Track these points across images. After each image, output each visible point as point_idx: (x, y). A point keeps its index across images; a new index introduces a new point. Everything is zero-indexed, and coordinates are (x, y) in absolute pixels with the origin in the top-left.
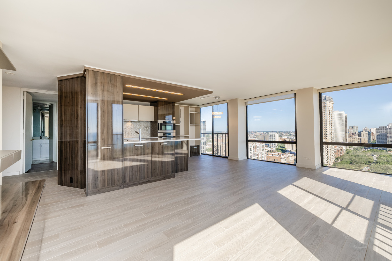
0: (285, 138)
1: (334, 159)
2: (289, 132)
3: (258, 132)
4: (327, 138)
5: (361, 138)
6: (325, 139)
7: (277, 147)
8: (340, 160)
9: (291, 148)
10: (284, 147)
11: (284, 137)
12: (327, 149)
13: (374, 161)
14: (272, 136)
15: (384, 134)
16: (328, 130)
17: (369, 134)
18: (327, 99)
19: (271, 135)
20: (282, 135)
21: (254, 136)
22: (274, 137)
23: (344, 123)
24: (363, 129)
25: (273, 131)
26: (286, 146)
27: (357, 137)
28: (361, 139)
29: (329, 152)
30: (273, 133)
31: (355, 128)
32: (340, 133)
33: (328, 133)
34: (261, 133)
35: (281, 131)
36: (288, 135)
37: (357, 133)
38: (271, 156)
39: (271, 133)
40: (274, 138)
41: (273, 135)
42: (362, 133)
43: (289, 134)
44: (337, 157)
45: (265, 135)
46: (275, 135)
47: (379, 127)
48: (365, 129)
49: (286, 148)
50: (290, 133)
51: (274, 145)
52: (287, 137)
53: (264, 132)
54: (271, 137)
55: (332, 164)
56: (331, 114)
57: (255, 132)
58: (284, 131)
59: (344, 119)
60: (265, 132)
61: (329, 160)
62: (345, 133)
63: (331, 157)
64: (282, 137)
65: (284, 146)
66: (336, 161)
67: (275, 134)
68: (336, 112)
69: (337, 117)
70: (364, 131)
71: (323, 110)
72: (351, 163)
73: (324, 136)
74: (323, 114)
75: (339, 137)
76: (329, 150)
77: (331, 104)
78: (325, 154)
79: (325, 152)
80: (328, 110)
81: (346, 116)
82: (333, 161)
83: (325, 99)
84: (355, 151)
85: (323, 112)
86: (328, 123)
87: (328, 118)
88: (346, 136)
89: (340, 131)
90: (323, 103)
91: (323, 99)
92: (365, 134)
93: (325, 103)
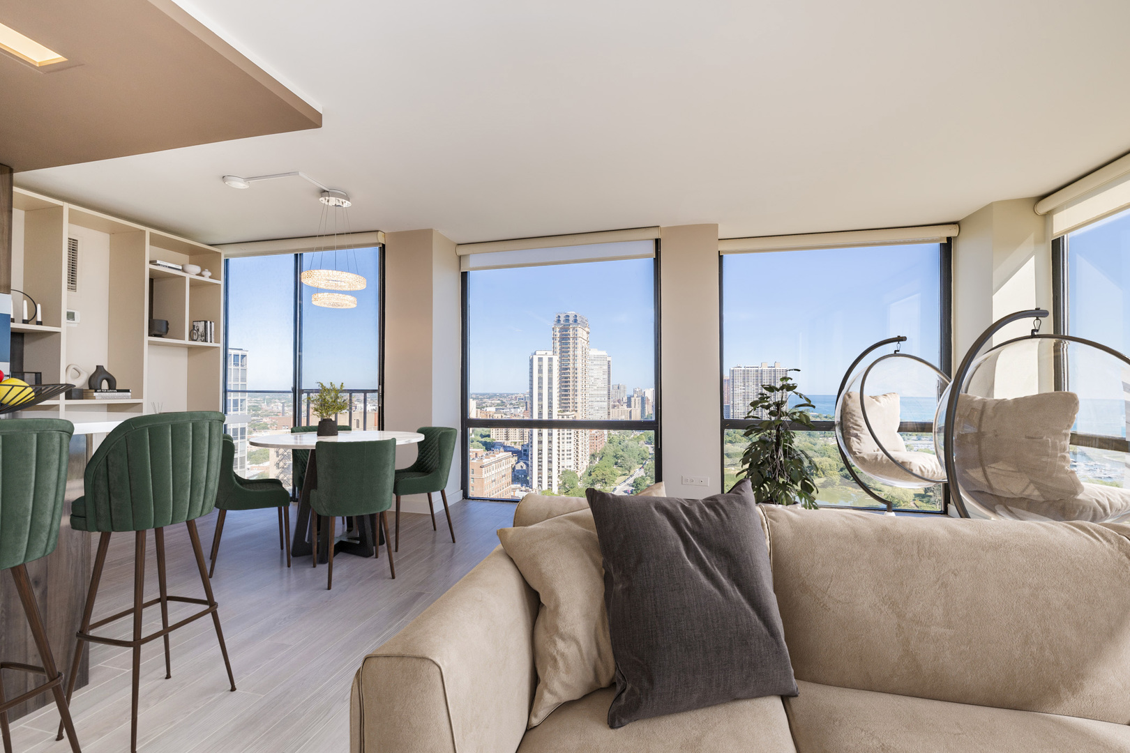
0: (490, 412)
1: (588, 458)
2: (501, 395)
4: (576, 411)
5: (630, 409)
6: (574, 412)
8: (598, 459)
9: (504, 438)
10: (489, 437)
11: (489, 409)
12: (577, 436)
13: (650, 457)
16: (579, 393)
17: (643, 400)
18: (578, 322)
20: (484, 405)
23: (606, 377)
24: (635, 392)
26: (494, 433)
27: (625, 406)
28: (630, 412)
29: (580, 443)
31: (622, 389)
32: (598, 399)
33: (579, 399)
35: (481, 395)
36: (498, 405)
37: (625, 399)
42: (633, 399)
43: (499, 402)
44: (593, 452)
48: (637, 390)
49: (494, 438)
50: (501, 399)
52: (497, 409)
55: (585, 470)
56: (585, 355)
58: (488, 394)
59: (606, 367)
61: (580, 461)
62: (606, 399)
63: (584, 454)
64: (485, 410)
65: (487, 433)
66: (591, 462)
68: (593, 352)
69: (595, 362)
70: (636, 395)
71: (571, 346)
72: (616, 464)
73: (571, 405)
74: (571, 353)
75: (597, 408)
76: (580, 438)
77: (585, 333)
78: (572, 446)
79: (573, 443)
80: (579, 346)
81: (609, 362)
82: (586, 463)
83: (575, 321)
84: (621, 437)
85: (571, 349)
86: (579, 375)
87: (579, 365)
88: (609, 405)
89: (598, 396)
90: (571, 330)
91: (571, 319)
92: (636, 401)
93: (574, 329)
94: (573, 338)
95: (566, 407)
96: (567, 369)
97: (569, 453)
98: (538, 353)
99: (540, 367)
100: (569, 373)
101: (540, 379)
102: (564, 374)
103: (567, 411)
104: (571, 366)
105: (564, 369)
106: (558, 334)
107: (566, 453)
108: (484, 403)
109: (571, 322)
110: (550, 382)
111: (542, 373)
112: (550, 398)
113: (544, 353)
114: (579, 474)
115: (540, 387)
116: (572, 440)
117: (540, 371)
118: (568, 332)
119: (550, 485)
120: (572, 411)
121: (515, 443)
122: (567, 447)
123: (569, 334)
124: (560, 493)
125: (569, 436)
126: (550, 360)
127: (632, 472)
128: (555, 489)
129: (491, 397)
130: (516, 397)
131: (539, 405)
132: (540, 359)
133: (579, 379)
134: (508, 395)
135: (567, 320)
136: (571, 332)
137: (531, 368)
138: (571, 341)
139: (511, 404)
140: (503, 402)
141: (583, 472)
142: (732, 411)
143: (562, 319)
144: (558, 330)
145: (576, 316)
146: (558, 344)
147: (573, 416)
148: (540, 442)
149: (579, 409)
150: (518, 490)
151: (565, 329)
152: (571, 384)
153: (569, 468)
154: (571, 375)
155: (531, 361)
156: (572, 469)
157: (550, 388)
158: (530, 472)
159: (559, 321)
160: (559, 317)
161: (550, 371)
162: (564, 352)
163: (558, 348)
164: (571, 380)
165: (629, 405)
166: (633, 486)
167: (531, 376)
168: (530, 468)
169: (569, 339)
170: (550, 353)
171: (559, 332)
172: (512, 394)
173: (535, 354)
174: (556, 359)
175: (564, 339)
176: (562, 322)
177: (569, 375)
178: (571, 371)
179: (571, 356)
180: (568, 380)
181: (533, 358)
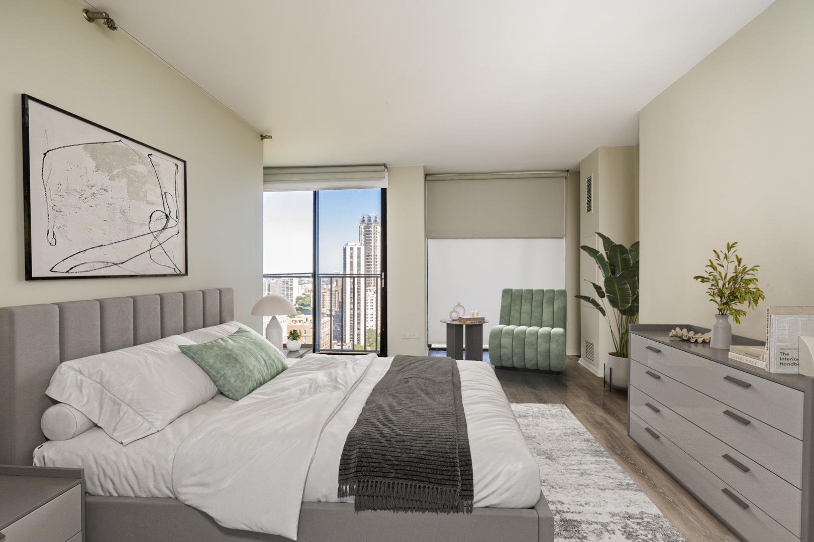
7: (295, 305)
14: (287, 283)
18: (378, 221)
19: (284, 282)
22: (291, 285)
39: (285, 279)
40: (290, 287)
41: (289, 281)
45: (272, 282)
46: (292, 282)
54: (285, 285)
64: (304, 285)
67: (292, 279)
71: (373, 239)
74: (372, 244)
78: (373, 311)
79: (374, 309)
80: (378, 239)
83: (376, 221)
85: (373, 242)
86: (378, 260)
87: (378, 253)
90: (372, 227)
91: (373, 219)
93: (375, 226)
94: (374, 234)
95: (369, 283)
96: (369, 256)
97: (371, 316)
98: (349, 244)
99: (352, 254)
100: (371, 258)
101: (352, 263)
102: (367, 259)
103: (370, 286)
104: (372, 254)
105: (367, 256)
106: (363, 231)
109: (372, 222)
110: (359, 263)
111: (353, 258)
113: (354, 244)
115: (352, 269)
116: (373, 307)
117: (352, 257)
118: (370, 229)
119: (359, 340)
120: (374, 286)
122: (370, 312)
123: (371, 231)
125: (371, 304)
126: (359, 249)
128: (363, 343)
132: (352, 249)
133: (378, 263)
135: (370, 220)
136: (373, 229)
137: (345, 255)
138: (373, 235)
143: (366, 219)
144: (363, 227)
145: (376, 217)
146: (363, 237)
148: (351, 309)
150: (335, 344)
151: (368, 227)
152: (373, 266)
153: (371, 328)
154: (373, 260)
155: (345, 250)
156: (374, 328)
158: (344, 332)
159: (364, 221)
160: (364, 217)
161: (359, 257)
163: (363, 240)
164: (373, 263)
167: (345, 261)
168: (344, 329)
169: (371, 234)
170: (358, 244)
171: (364, 229)
173: (347, 245)
174: (363, 248)
175: (367, 234)
176: (366, 222)
177: (371, 260)
178: (373, 257)
179: (373, 246)
180: (371, 263)
181: (346, 248)
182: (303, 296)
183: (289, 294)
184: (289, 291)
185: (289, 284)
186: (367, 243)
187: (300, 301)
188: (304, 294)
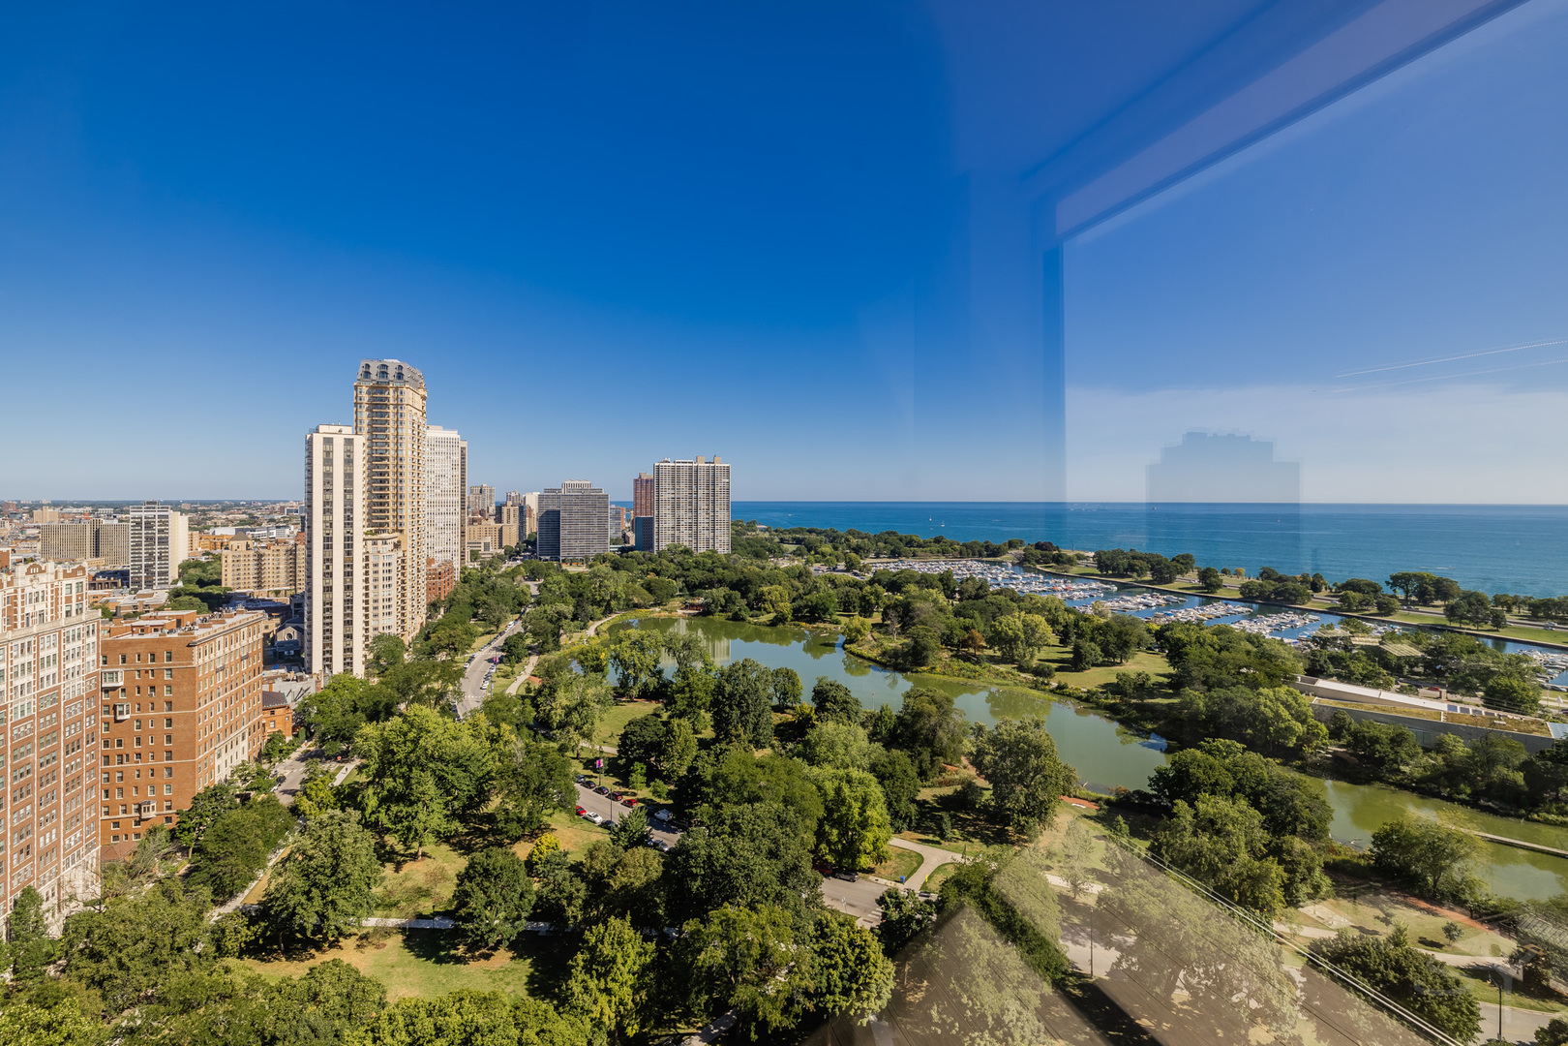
0: (222, 536)
1: (424, 610)
2: (249, 505)
3: (55, 505)
4: (401, 531)
5: (500, 526)
6: (396, 534)
7: (175, 582)
8: (442, 611)
9: (252, 585)
10: (218, 582)
11: (219, 531)
12: (403, 574)
13: (533, 600)
14: (149, 526)
15: (553, 511)
16: (407, 500)
17: (523, 512)
18: (405, 378)
19: (138, 524)
20: (209, 523)
21: (22, 530)
23: (458, 472)
24: (509, 497)
25: (156, 499)
26: (230, 577)
27: (492, 522)
28: (501, 530)
29: (408, 585)
30: (157, 514)
31: (487, 493)
32: (443, 510)
33: (407, 511)
34: (75, 510)
35: (203, 503)
36: (242, 522)
37: (492, 509)
38: (136, 637)
39: (143, 514)
40: (157, 535)
41: (157, 520)
42: (505, 509)
43: (244, 516)
44: (433, 598)
45: (105, 522)
46: (165, 524)
47: (546, 490)
48: (513, 494)
49: (229, 585)
50: (250, 511)
51: (157, 578)
52: (237, 530)
53: (96, 506)
55: (418, 631)
56: (418, 437)
57: (34, 507)
58: (220, 502)
59: (457, 458)
60: (107, 505)
61: (408, 616)
62: (459, 509)
63: (416, 604)
64: (211, 531)
65: (216, 577)
66: (429, 617)
67: (167, 517)
68: (435, 433)
69: (437, 449)
70: (510, 503)
71: (392, 418)
72: (475, 616)
73: (391, 521)
74: (391, 432)
75: (441, 525)
76: (409, 576)
77: (418, 398)
78: (394, 592)
79: (394, 586)
80: (407, 419)
81: (463, 449)
82: (421, 619)
83: (400, 376)
84: (485, 572)
85: (391, 425)
86: (407, 469)
87: (407, 452)
88: (463, 520)
89: (446, 504)
90: (391, 391)
91: (392, 372)
92: (511, 512)
93: (397, 389)
94: (396, 406)
95: (381, 525)
96: (382, 459)
97: (386, 603)
98: (322, 429)
99: (328, 454)
100: (387, 466)
101: (328, 477)
102: (378, 466)
103: (384, 531)
104: (391, 454)
105: (376, 460)
106: (366, 398)
107: (380, 604)
108: (211, 519)
109: (391, 377)
110: (349, 478)
112: (349, 510)
113: (336, 429)
114: (407, 639)
115: (328, 491)
116: (393, 582)
117: (328, 461)
118: (386, 395)
119: (348, 663)
120: (394, 531)
121: (277, 593)
122: (383, 593)
123: (387, 399)
124: (368, 674)
125: (387, 575)
126: (349, 442)
127: (502, 627)
128: (359, 670)
129: (225, 508)
130: (282, 509)
131: (324, 522)
132: (328, 441)
133: (407, 476)
134: (264, 503)
135: (384, 374)
136: (391, 395)
137: (310, 456)
138: (391, 410)
139: (272, 520)
140: (252, 516)
141: (414, 634)
142: (656, 526)
143: (373, 371)
144: (365, 389)
145: (400, 367)
146: (364, 415)
147: (396, 540)
148: (328, 589)
149: (407, 527)
150: (280, 680)
151: (379, 389)
152: (391, 484)
153: (387, 631)
154: (391, 470)
155: (310, 443)
156: (393, 631)
157: (348, 493)
158: (306, 644)
159: (367, 374)
160: (368, 366)
161: (349, 461)
162: (377, 430)
163: (366, 421)
164: (391, 477)
165: (499, 520)
166: (503, 651)
167: (310, 471)
168: (306, 637)
169: (387, 406)
170: (348, 431)
171: (368, 393)
172: (275, 503)
173: (317, 431)
174: (360, 442)
175: (378, 406)
176: (373, 376)
177: (386, 470)
178: (391, 462)
179: (391, 437)
180: (386, 477)
181: (311, 438)
182: (203, 559)
183: (157, 555)
184: (157, 547)
185: (157, 528)
186: (376, 429)
187: (192, 571)
188: (207, 553)
